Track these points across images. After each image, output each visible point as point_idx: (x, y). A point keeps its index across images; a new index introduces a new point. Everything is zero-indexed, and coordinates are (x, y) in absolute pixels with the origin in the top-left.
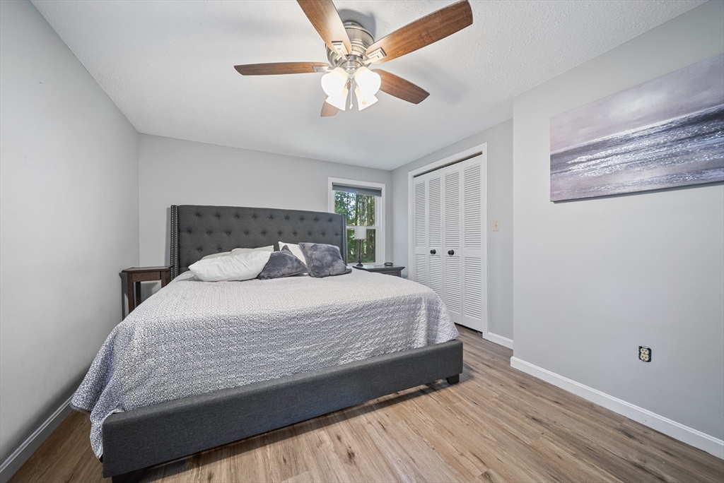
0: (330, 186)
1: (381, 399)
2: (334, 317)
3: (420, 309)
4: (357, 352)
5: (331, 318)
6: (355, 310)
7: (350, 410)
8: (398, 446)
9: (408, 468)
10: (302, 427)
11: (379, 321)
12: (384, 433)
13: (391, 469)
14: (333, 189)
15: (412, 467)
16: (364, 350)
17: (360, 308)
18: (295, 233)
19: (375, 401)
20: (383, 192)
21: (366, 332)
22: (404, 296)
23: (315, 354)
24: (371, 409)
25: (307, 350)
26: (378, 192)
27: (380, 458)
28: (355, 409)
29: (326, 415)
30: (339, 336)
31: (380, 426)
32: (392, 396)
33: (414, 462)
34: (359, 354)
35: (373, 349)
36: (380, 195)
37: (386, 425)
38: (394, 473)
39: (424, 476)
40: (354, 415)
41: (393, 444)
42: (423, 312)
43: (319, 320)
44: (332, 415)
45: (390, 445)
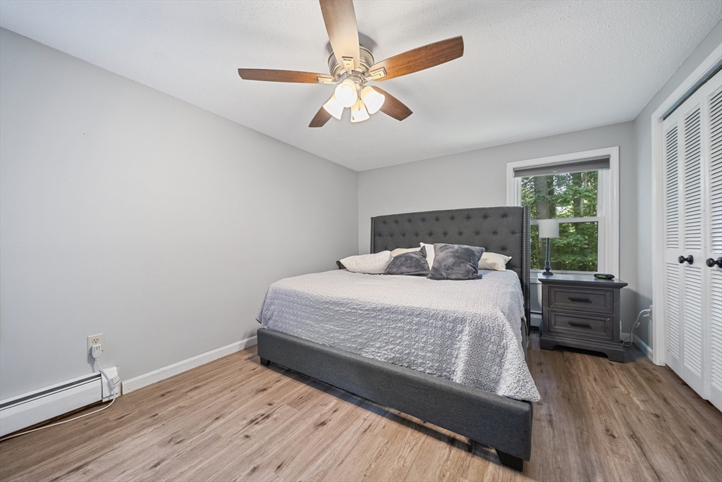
0: (510, 173)
1: (403, 415)
2: (355, 311)
3: (461, 332)
4: (377, 351)
5: (353, 311)
6: (374, 310)
7: (370, 403)
8: (351, 447)
9: (330, 462)
10: (334, 390)
11: (402, 329)
12: (359, 433)
13: (323, 451)
14: (515, 176)
15: (332, 466)
16: (384, 352)
17: (378, 309)
18: (461, 234)
19: (396, 412)
20: (614, 162)
21: (386, 335)
22: (437, 310)
23: (342, 337)
24: (384, 414)
25: (338, 332)
26: (604, 162)
27: (329, 441)
28: (374, 405)
29: (354, 394)
30: (360, 329)
31: (367, 426)
32: (416, 420)
33: (339, 465)
34: (379, 355)
35: (393, 355)
36: (608, 167)
37: (371, 431)
38: (319, 455)
39: (326, 477)
40: (367, 407)
41: (350, 444)
42: (465, 337)
43: (344, 309)
44: (356, 397)
45: (348, 442)
